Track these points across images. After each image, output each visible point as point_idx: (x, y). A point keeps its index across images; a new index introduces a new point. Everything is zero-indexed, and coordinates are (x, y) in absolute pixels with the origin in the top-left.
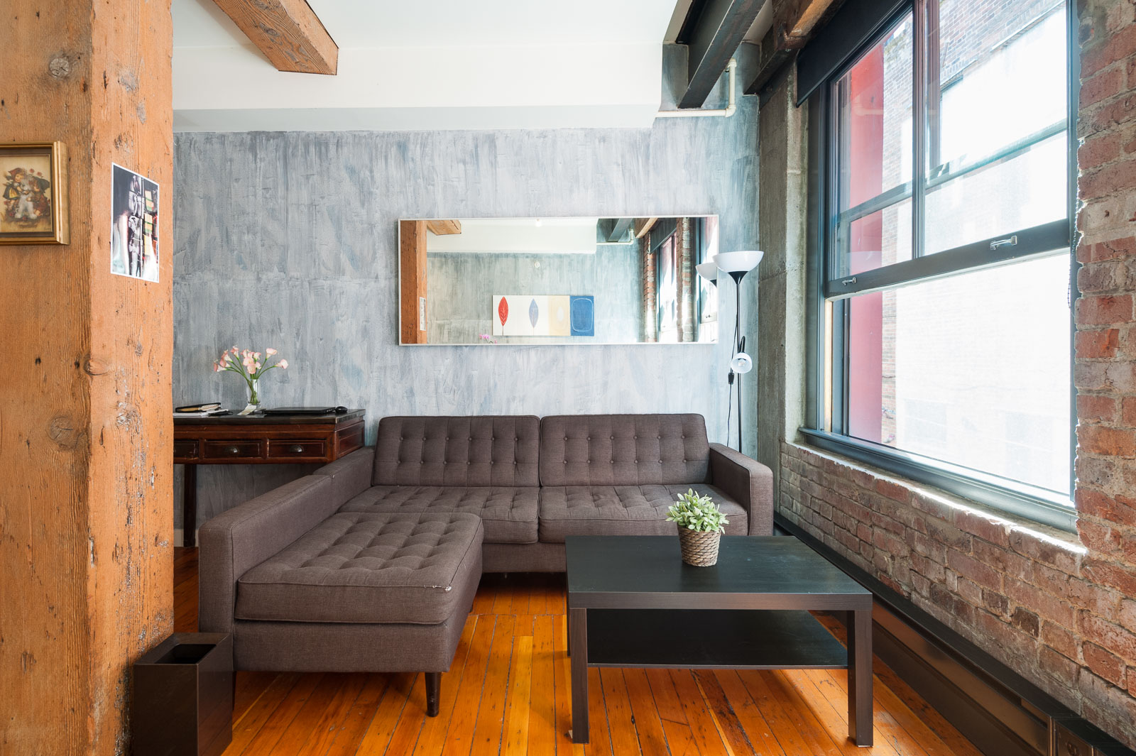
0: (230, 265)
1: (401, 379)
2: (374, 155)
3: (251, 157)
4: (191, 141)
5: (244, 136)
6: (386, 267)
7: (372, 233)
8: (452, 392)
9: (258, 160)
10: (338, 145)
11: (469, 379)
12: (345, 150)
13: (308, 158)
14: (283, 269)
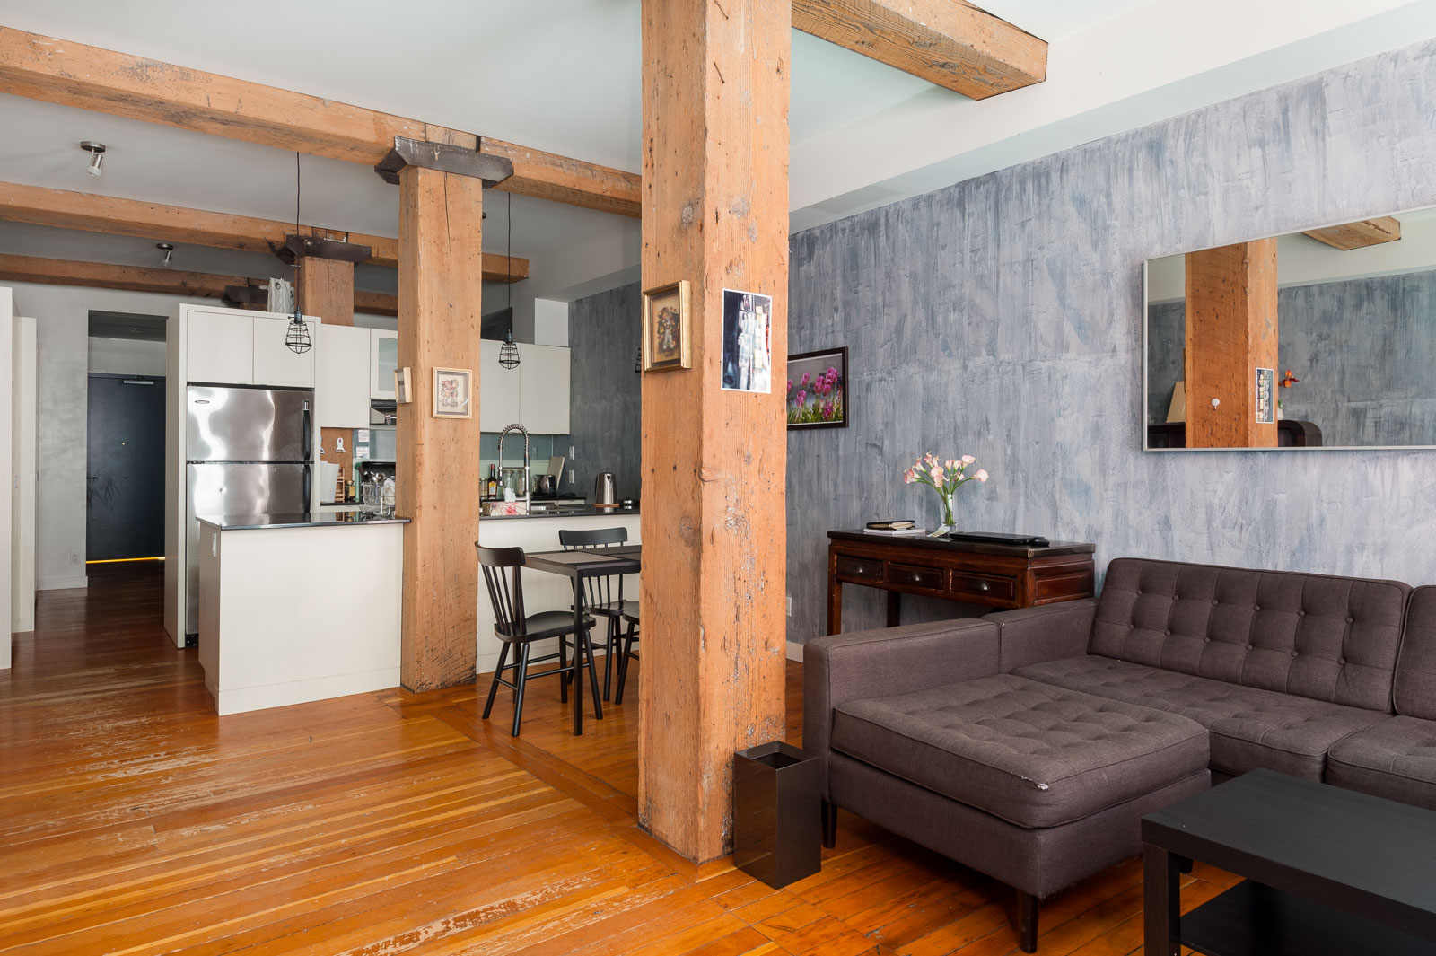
0: (934, 353)
1: (1151, 502)
2: (1112, 171)
3: (958, 215)
4: (899, 211)
5: (952, 191)
6: (1129, 332)
7: (1108, 286)
8: (1237, 528)
9: (966, 217)
10: (1063, 170)
11: (1270, 508)
12: (1072, 174)
13: (1024, 198)
14: (992, 352)
